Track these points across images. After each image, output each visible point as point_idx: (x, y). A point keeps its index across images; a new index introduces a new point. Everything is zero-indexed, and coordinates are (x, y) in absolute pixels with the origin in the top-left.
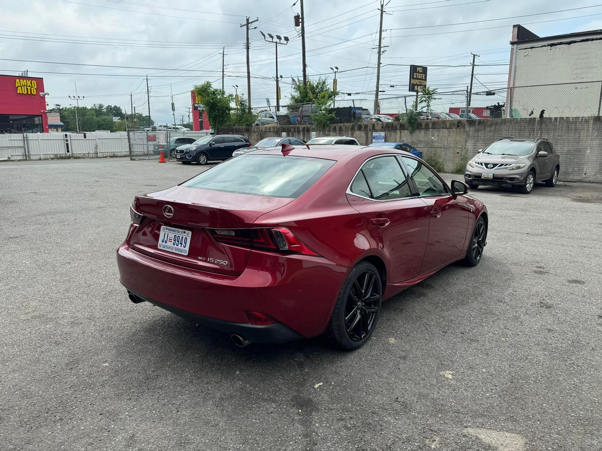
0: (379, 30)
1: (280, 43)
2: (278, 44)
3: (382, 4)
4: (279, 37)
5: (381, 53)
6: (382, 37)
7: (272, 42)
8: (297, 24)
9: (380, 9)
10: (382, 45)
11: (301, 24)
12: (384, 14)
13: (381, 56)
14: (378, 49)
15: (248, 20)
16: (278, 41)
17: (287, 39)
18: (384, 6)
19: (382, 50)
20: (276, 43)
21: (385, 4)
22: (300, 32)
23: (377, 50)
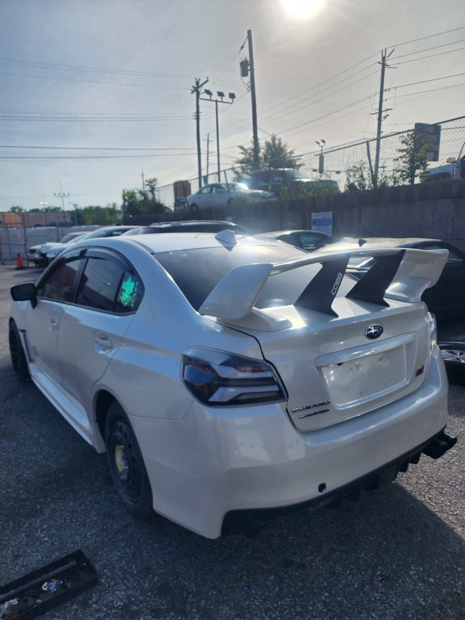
0: (379, 90)
1: (222, 102)
2: (218, 103)
3: (384, 55)
4: (221, 94)
5: (382, 119)
6: (384, 98)
7: (211, 100)
8: (244, 74)
9: (381, 62)
10: (383, 109)
11: (249, 72)
12: (387, 69)
13: (383, 123)
14: (378, 114)
15: (197, 83)
16: (219, 99)
17: (232, 96)
18: (386, 58)
19: (383, 114)
20: (216, 101)
21: (387, 55)
22: (250, 84)
23: (376, 116)
